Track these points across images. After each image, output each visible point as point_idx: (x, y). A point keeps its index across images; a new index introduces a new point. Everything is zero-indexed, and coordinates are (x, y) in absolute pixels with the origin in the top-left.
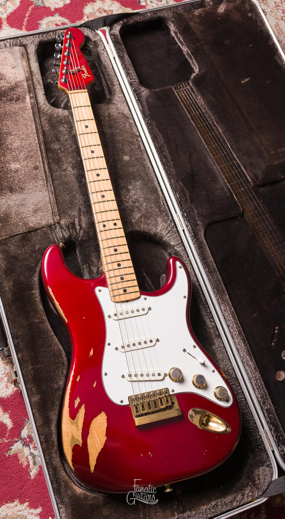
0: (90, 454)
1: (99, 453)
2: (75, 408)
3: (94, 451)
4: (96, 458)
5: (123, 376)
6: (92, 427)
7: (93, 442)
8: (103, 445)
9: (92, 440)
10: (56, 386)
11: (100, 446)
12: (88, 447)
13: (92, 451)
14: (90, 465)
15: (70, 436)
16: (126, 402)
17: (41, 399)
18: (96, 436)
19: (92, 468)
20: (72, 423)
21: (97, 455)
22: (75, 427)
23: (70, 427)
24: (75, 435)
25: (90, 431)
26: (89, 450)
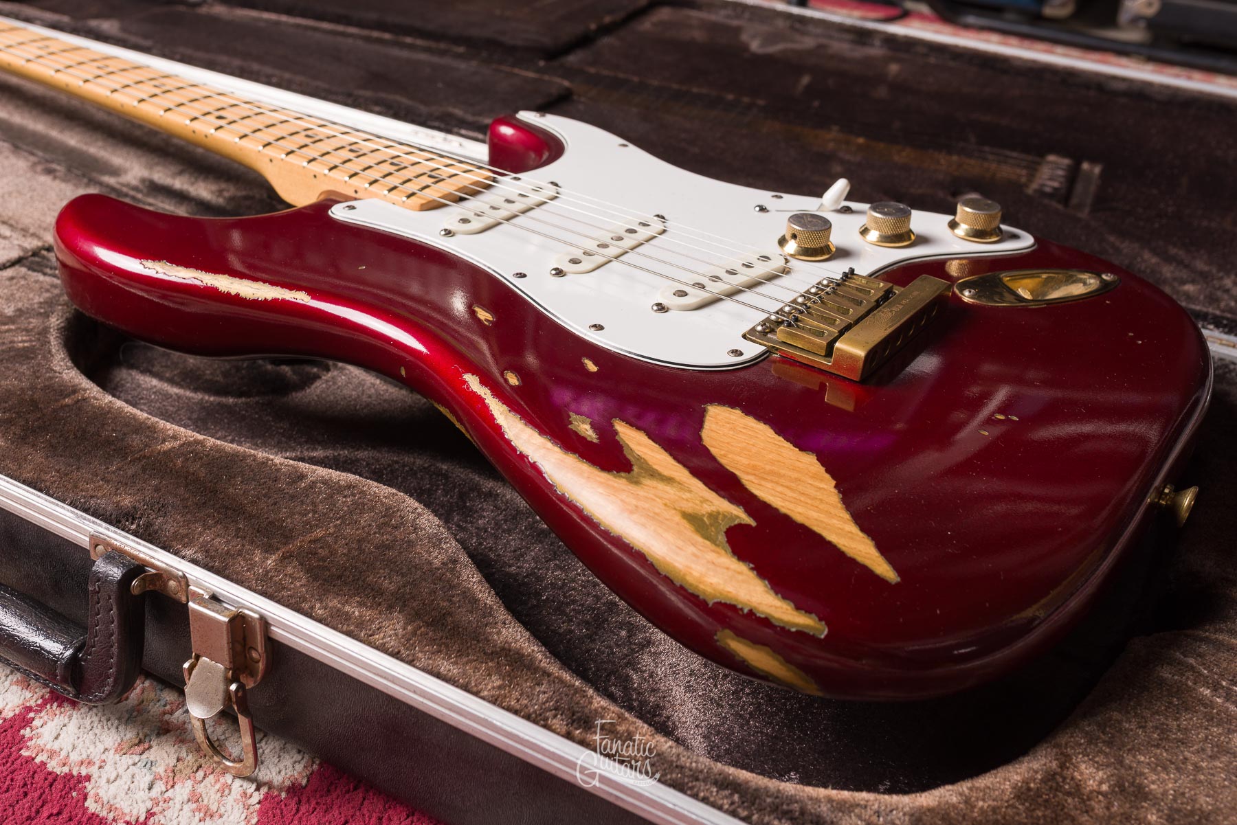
0: (816, 529)
1: (840, 505)
2: (595, 441)
3: (820, 511)
4: (853, 529)
5: (661, 308)
6: (725, 456)
7: (780, 489)
8: (828, 476)
9: (769, 485)
10: (437, 559)
11: (822, 485)
12: (783, 510)
13: (814, 515)
14: (860, 559)
15: (678, 518)
16: (752, 350)
17: (414, 616)
18: (768, 467)
19: (883, 568)
20: (637, 483)
21: (847, 516)
22: (661, 486)
23: (641, 493)
24: (689, 507)
25: (728, 468)
26: (799, 518)
